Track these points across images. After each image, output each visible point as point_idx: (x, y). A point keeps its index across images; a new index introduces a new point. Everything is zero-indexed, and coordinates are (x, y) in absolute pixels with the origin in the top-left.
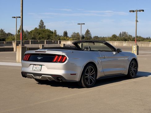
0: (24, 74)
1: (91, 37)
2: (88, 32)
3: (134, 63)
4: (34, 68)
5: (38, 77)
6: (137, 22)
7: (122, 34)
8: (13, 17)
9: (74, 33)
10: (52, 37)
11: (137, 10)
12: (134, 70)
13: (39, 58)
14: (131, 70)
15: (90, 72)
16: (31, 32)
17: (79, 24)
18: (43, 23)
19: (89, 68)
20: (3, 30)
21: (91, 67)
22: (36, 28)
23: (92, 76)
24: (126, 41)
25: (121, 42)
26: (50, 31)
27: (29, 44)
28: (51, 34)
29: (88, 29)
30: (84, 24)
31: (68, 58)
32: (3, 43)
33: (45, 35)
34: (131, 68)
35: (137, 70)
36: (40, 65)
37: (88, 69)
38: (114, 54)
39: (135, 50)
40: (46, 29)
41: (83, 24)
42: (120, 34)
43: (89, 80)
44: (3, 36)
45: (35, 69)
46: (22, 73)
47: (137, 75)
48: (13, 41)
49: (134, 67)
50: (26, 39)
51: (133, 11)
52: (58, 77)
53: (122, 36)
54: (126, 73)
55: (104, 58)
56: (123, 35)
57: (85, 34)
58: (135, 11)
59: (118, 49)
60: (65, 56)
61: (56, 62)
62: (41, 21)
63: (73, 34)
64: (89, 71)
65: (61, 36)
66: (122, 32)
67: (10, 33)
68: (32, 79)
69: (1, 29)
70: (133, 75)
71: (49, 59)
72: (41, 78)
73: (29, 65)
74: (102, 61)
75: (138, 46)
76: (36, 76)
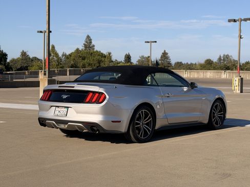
0: (43, 122)
1: (169, 63)
2: (165, 55)
3: (219, 105)
4: (57, 113)
5: (62, 126)
6: (241, 38)
7: (222, 58)
8: (38, 32)
9: (143, 57)
10: (104, 64)
11: (241, 19)
12: (219, 117)
13: (65, 97)
14: (214, 117)
15: (145, 119)
16: (70, 55)
17: (148, 42)
18: (90, 40)
19: (142, 112)
20: (25, 53)
21: (145, 110)
22: (78, 49)
23: (147, 124)
24: (228, 69)
25: (219, 72)
26: (102, 54)
27: (67, 75)
28: (103, 59)
29: (165, 51)
30: (156, 42)
31: (107, 97)
32: (24, 73)
33: (94, 60)
34: (214, 113)
35: (225, 116)
36: (65, 107)
37: (140, 114)
38: (185, 90)
39: (237, 85)
40: (95, 50)
41: (153, 42)
42: (220, 59)
43: (142, 131)
44: (25, 61)
45: (59, 114)
46: (39, 119)
47: (224, 124)
48: (40, 71)
49: (219, 112)
50: (60, 68)
51: (235, 20)
52: (92, 126)
53: (221, 61)
54: (206, 121)
55: (168, 97)
56: (224, 60)
57: (160, 58)
58: (238, 20)
59: (192, 83)
60: (103, 93)
61: (89, 102)
62: (88, 37)
63: (140, 58)
64: (143, 116)
65: (121, 62)
66: (222, 56)
67: (35, 58)
68: (55, 129)
69: (23, 51)
70: (217, 123)
71: (80, 97)
72: (67, 128)
73: (49, 107)
74: (164, 101)
75: (242, 79)
76: (60, 125)
